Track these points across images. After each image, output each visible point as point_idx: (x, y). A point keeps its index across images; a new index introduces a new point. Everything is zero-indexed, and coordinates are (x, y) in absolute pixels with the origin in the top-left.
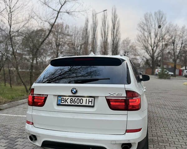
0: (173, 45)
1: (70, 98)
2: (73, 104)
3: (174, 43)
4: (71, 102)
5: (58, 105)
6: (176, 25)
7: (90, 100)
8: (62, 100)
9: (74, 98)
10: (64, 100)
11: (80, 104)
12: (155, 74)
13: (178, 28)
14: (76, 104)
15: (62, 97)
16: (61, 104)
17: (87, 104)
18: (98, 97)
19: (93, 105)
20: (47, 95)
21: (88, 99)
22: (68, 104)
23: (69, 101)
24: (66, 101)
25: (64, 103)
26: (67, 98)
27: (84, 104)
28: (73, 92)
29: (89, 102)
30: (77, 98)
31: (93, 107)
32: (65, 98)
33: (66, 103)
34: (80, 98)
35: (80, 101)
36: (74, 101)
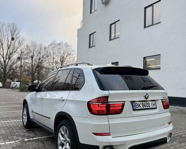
0: (31, 58)
1: (141, 103)
2: (144, 108)
3: (32, 57)
4: (143, 106)
5: (134, 110)
6: (35, 41)
7: (154, 104)
8: (136, 105)
9: (144, 103)
10: (137, 105)
11: (148, 107)
12: (11, 87)
13: (36, 44)
14: (146, 107)
15: (135, 103)
16: (137, 109)
17: (153, 107)
18: (157, 100)
19: (156, 107)
20: (125, 102)
21: (152, 102)
22: (141, 108)
23: (141, 105)
24: (139, 106)
25: (139, 108)
26: (139, 103)
27: (151, 107)
28: (147, 97)
29: (153, 104)
30: (146, 102)
31: (156, 108)
32: (138, 103)
33: (140, 108)
34: (148, 102)
35: (148, 105)
36: (145, 105)
